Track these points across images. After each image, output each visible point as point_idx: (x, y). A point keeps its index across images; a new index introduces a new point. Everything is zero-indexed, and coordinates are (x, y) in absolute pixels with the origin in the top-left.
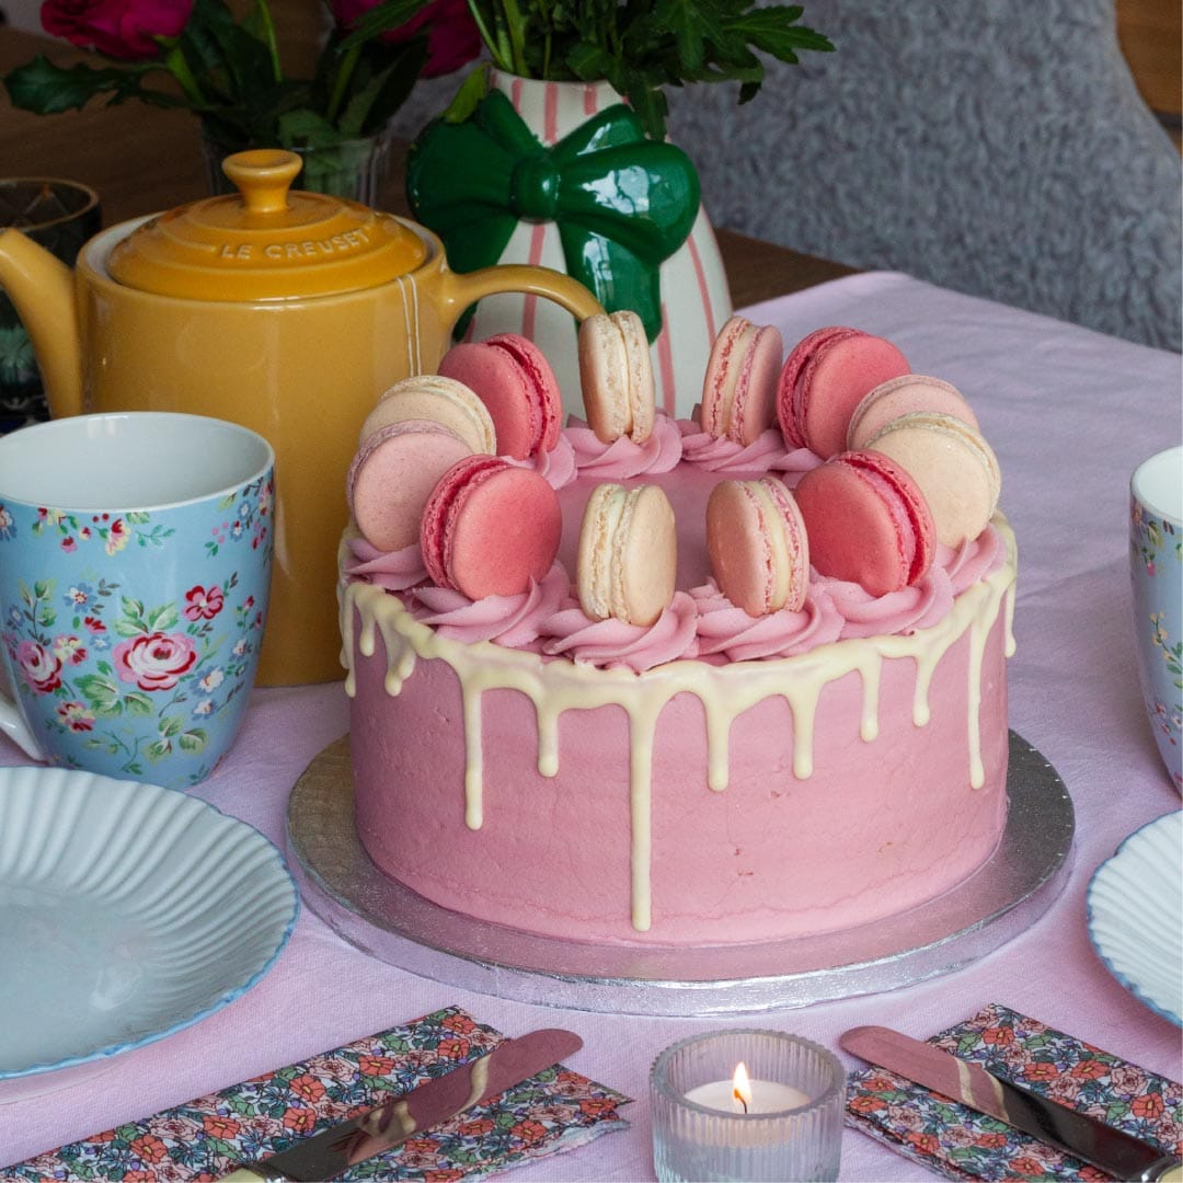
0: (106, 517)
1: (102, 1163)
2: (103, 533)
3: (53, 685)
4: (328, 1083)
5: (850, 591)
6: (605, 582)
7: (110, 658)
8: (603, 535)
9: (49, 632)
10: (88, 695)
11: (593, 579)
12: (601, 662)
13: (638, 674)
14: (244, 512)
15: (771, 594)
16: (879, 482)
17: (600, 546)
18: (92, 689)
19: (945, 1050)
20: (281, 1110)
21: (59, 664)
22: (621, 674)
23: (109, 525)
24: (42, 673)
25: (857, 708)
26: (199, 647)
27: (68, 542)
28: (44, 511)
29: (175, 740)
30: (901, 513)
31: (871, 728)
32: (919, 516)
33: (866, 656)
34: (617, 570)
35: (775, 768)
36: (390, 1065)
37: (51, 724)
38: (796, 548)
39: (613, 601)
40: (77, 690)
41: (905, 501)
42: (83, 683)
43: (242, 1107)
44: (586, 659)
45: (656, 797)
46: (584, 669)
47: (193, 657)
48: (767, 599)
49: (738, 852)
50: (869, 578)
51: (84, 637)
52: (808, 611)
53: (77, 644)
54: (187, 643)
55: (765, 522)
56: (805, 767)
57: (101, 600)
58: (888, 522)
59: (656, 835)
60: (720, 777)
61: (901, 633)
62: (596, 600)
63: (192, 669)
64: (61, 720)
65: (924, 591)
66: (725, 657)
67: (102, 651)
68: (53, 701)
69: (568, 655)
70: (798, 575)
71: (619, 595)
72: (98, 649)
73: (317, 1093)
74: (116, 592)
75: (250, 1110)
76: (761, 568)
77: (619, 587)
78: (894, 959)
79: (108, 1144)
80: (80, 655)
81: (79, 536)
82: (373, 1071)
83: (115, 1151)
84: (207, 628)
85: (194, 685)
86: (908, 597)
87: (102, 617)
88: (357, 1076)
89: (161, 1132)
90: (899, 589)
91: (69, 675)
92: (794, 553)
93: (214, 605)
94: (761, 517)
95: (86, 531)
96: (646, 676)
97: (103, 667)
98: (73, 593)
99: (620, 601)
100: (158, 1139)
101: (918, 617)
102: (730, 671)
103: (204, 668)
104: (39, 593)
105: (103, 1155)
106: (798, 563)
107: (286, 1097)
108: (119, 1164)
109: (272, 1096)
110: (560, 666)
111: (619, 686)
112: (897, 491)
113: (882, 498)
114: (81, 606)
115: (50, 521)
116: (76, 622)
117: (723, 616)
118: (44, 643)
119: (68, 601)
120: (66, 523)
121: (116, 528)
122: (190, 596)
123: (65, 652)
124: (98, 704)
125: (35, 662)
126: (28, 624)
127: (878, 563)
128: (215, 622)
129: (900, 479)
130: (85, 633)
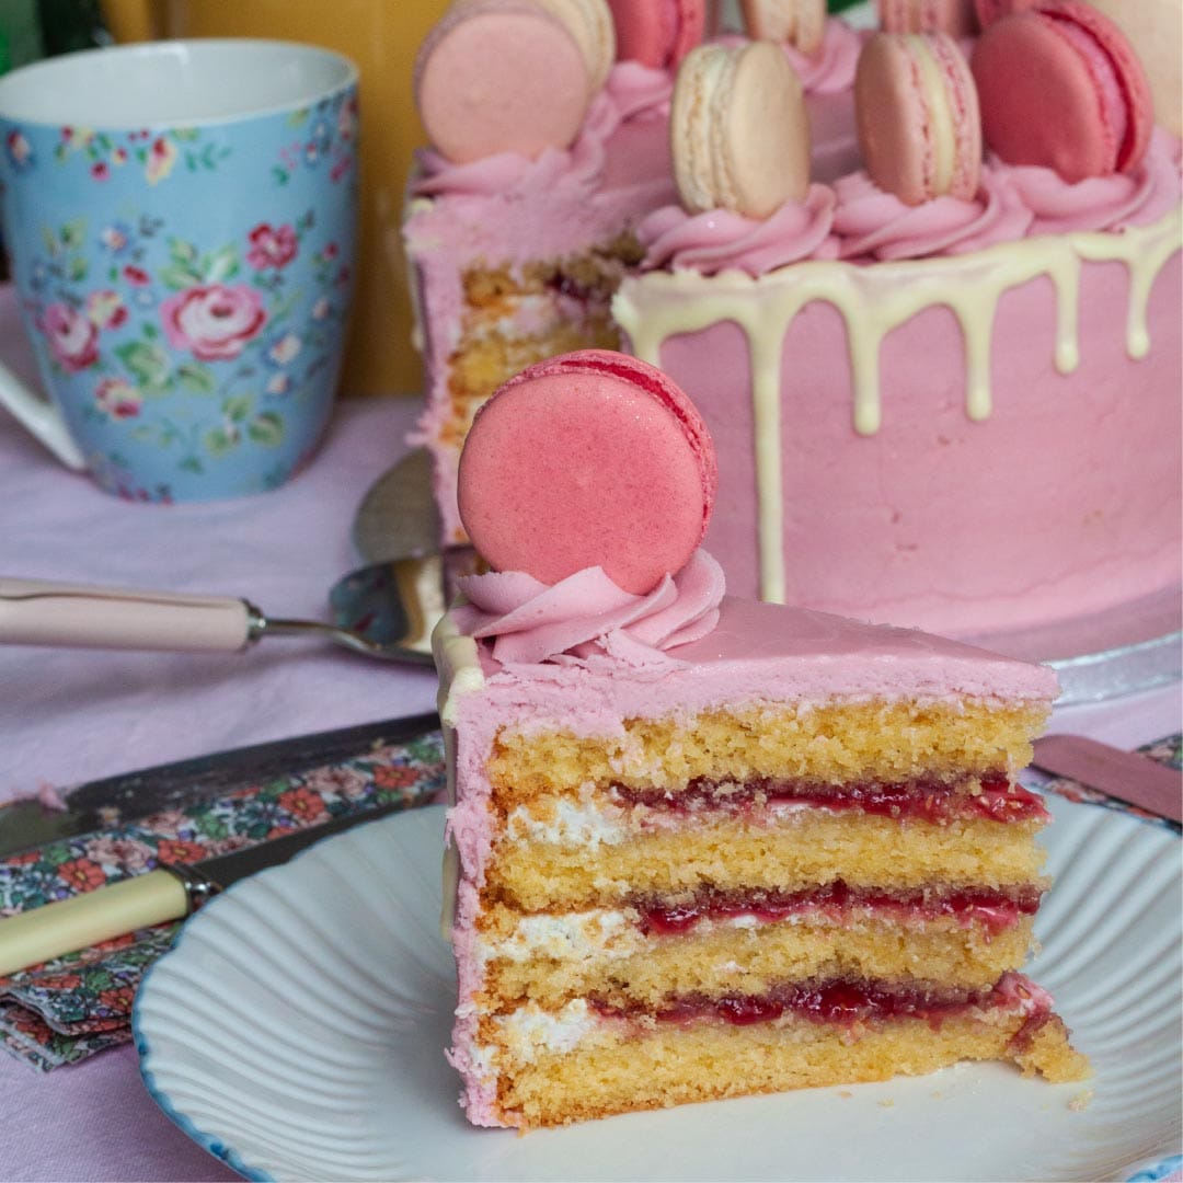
0: (145, 134)
1: (18, 888)
2: (142, 155)
3: (89, 359)
4: (329, 797)
5: (1041, 181)
6: (704, 162)
7: (158, 319)
8: (699, 100)
9: (80, 289)
10: (133, 369)
11: (689, 157)
12: (707, 268)
13: (755, 277)
14: (321, 131)
15: (932, 172)
16: (1075, 34)
17: (695, 114)
18: (137, 360)
19: (1157, 760)
20: (263, 830)
21: (94, 331)
22: (733, 279)
23: (148, 144)
24: (74, 344)
25: (1048, 326)
26: (269, 304)
27: (100, 169)
28: (68, 132)
29: (242, 427)
30: (1104, 72)
31: (1068, 354)
32: (1128, 77)
33: (1059, 255)
34: (718, 140)
35: (942, 404)
36: (414, 776)
37: (88, 412)
38: (962, 111)
39: (717, 185)
40: (117, 362)
41: (1110, 58)
42: (127, 351)
43: (212, 827)
44: (688, 264)
45: (790, 444)
46: (686, 277)
47: (260, 317)
48: (926, 182)
49: (896, 518)
50: (1064, 159)
51: (124, 292)
52: (981, 199)
53: (118, 301)
54: (254, 298)
55: (921, 76)
56: (981, 402)
57: (144, 242)
58: (1085, 79)
59: (790, 495)
60: (870, 415)
61: (1107, 230)
62: (695, 184)
63: (261, 334)
64: (100, 405)
65: (1139, 180)
66: (871, 256)
67: (146, 308)
68: (89, 380)
69: (664, 265)
70: (965, 146)
71: (722, 175)
72: (144, 307)
73: (314, 810)
74: (162, 233)
75: (223, 832)
76: (915, 136)
77: (721, 163)
78: (1100, 658)
79: (29, 866)
80: (119, 317)
81: (114, 161)
82: (391, 783)
83: (38, 875)
84: (278, 280)
85: (264, 355)
86: (1117, 186)
87: (146, 265)
88: (370, 789)
89: (101, 855)
90: (1104, 173)
91: (108, 343)
92: (958, 118)
93: (286, 249)
94: (915, 71)
95: (122, 153)
96: (767, 281)
97: (150, 331)
98: (108, 235)
99: (725, 183)
100: (96, 864)
101: (1129, 209)
102: (875, 272)
103: (277, 329)
104: (67, 238)
105: (21, 879)
106: (965, 129)
107: (272, 815)
108: (41, 891)
109: (254, 813)
110: (656, 280)
111: (733, 296)
112: (1100, 45)
113: (1080, 53)
114: (119, 251)
115: (77, 144)
116: (113, 274)
117: (866, 203)
118: (75, 303)
119: (103, 246)
120: (97, 145)
121: (159, 148)
122: (255, 236)
123: (100, 312)
124: (144, 379)
125: (65, 330)
126: (55, 282)
127: (1074, 137)
128: (290, 271)
129: (1103, 30)
130: (124, 287)
